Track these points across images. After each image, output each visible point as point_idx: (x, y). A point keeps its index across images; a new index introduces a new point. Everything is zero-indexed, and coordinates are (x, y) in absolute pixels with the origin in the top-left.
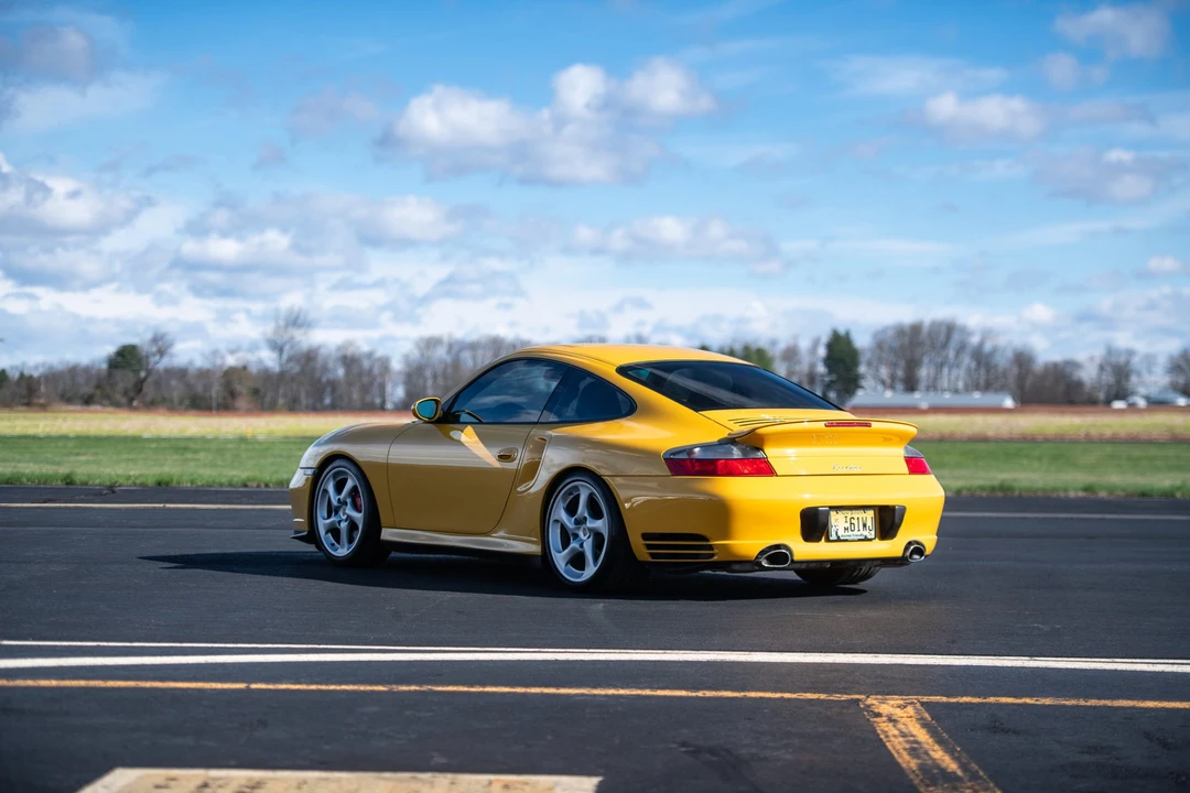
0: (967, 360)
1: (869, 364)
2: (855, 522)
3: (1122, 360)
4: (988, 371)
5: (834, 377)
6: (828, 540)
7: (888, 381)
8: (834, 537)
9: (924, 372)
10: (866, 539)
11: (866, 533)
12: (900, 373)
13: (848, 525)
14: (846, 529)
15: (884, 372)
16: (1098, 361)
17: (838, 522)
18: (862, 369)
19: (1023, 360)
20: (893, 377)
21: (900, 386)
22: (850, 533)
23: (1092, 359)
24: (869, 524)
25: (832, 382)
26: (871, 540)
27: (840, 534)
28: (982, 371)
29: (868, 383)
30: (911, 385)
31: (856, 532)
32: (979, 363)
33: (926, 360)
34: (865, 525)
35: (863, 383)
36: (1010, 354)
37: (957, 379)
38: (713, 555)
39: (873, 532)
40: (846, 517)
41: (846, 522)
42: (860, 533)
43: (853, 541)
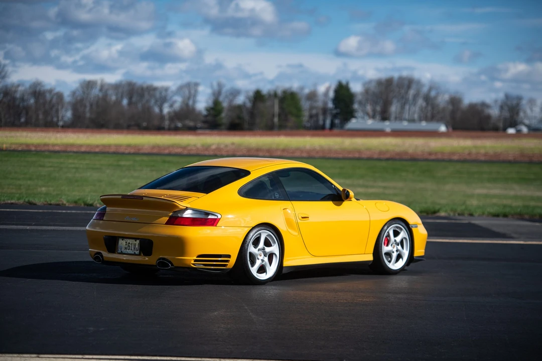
0: (421, 102)
1: (360, 103)
2: (131, 245)
3: (515, 102)
4: (433, 108)
5: (338, 111)
6: (117, 253)
7: (371, 113)
8: (120, 251)
9: (394, 108)
10: (135, 254)
11: (135, 251)
12: (378, 108)
13: (127, 246)
14: (126, 248)
15: (369, 108)
16: (499, 103)
17: (122, 243)
18: (356, 106)
19: (455, 101)
20: (374, 111)
21: (378, 117)
22: (127, 250)
23: (496, 101)
24: (137, 247)
25: (337, 114)
27: (122, 250)
28: (429, 108)
29: (359, 114)
30: (385, 117)
31: (130, 250)
32: (427, 104)
33: (395, 101)
34: (135, 247)
35: (356, 114)
36: (446, 97)
37: (414, 112)
39: (138, 252)
40: (126, 242)
41: (126, 245)
42: (132, 251)
43: (128, 254)
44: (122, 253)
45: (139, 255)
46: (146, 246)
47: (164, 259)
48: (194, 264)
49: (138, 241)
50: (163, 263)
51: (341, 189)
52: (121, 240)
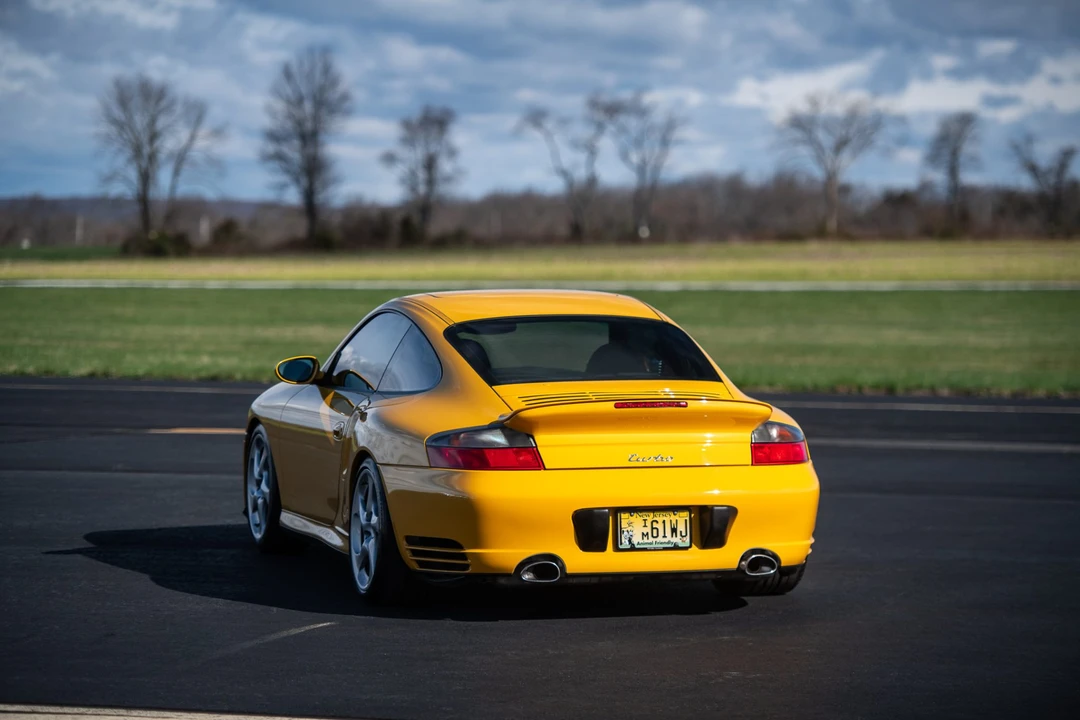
2: (660, 526)
6: (617, 549)
8: (625, 544)
10: (676, 548)
11: (677, 540)
13: (648, 530)
14: (644, 535)
17: (634, 528)
22: (651, 539)
24: (681, 528)
26: (686, 548)
27: (635, 541)
31: (660, 539)
34: (674, 530)
38: (466, 567)
39: (687, 539)
40: (645, 520)
41: (645, 526)
42: (666, 540)
43: (655, 550)
44: (633, 549)
45: (690, 547)
46: (710, 525)
47: (762, 551)
49: (682, 520)
50: (760, 558)
52: (624, 516)
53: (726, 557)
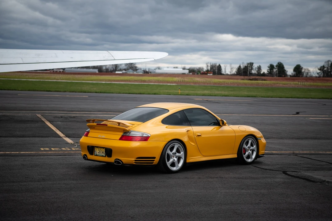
2: (101, 151)
8: (95, 154)
10: (103, 156)
11: (103, 154)
14: (98, 153)
17: (97, 151)
22: (99, 154)
24: (104, 152)
34: (103, 152)
39: (105, 155)
40: (99, 150)
42: (101, 154)
43: (100, 156)
44: (96, 155)
45: (105, 156)
46: (109, 152)
47: (118, 159)
48: (135, 163)
49: (104, 150)
50: (117, 161)
51: (220, 119)
52: (96, 148)
53: (112, 160)
